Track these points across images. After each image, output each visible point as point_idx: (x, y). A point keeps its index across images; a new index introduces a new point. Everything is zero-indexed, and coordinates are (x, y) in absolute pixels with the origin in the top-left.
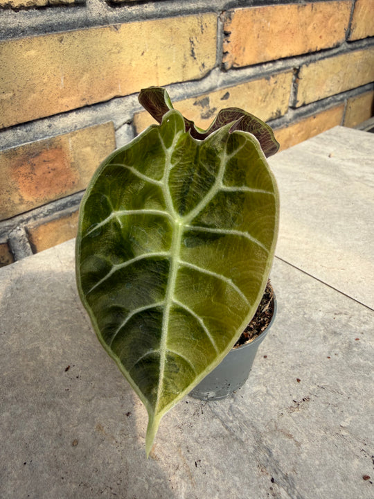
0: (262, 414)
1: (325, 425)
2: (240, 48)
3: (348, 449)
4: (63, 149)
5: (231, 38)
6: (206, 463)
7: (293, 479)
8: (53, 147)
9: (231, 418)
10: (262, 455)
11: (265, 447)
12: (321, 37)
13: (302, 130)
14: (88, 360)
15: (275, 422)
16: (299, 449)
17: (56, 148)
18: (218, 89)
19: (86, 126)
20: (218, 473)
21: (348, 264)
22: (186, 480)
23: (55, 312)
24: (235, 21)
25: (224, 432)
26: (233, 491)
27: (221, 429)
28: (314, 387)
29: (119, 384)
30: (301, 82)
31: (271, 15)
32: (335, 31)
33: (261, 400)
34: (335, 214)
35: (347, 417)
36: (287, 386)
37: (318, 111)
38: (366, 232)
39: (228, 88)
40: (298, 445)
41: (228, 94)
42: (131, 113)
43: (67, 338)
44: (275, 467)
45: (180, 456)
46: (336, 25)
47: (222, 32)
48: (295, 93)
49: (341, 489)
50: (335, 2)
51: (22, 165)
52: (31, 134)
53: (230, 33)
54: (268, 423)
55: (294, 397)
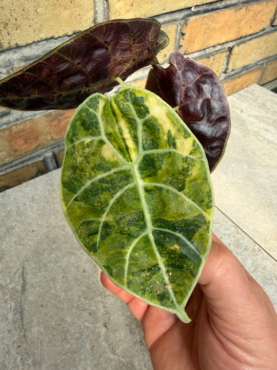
2: (191, 42)
5: (186, 37)
12: (251, 27)
13: (229, 86)
21: (229, 194)
24: (189, 26)
30: (232, 56)
31: (215, 18)
32: (262, 21)
34: (232, 158)
37: (243, 72)
38: (246, 174)
46: (263, 18)
47: (180, 33)
48: (227, 64)
50: (265, 3)
51: (53, 121)
53: (185, 34)
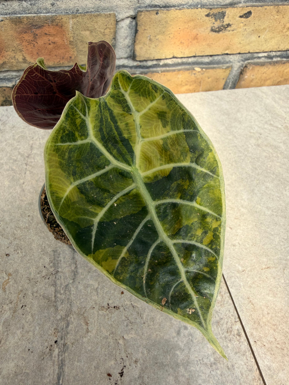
0: (82, 300)
1: (114, 330)
3: (114, 352)
4: (63, 28)
6: (28, 309)
7: (68, 348)
8: (54, 24)
9: (62, 292)
10: (63, 324)
11: (67, 321)
14: (8, 205)
15: (86, 310)
16: (86, 334)
17: (57, 25)
18: (241, 5)
19: (87, 12)
20: (30, 319)
21: (239, 225)
22: (11, 312)
23: (11, 159)
25: (52, 298)
26: (31, 334)
27: (52, 295)
28: (129, 303)
29: (15, 232)
33: (89, 291)
34: (274, 174)
35: (132, 334)
36: (112, 292)
38: (283, 204)
39: (252, 6)
40: (88, 331)
41: (250, 13)
42: (135, 9)
43: (7, 183)
44: (64, 335)
45: (18, 296)
49: (90, 371)
51: (25, 32)
52: (35, 8)
54: (81, 308)
55: (110, 302)
